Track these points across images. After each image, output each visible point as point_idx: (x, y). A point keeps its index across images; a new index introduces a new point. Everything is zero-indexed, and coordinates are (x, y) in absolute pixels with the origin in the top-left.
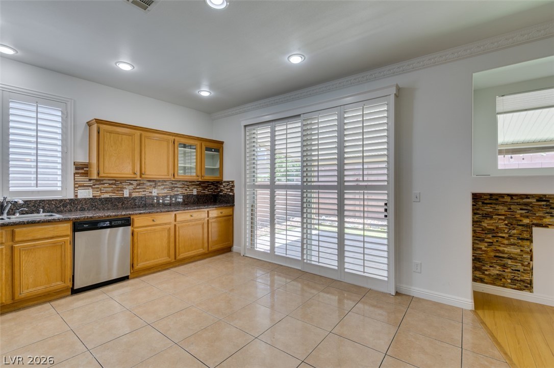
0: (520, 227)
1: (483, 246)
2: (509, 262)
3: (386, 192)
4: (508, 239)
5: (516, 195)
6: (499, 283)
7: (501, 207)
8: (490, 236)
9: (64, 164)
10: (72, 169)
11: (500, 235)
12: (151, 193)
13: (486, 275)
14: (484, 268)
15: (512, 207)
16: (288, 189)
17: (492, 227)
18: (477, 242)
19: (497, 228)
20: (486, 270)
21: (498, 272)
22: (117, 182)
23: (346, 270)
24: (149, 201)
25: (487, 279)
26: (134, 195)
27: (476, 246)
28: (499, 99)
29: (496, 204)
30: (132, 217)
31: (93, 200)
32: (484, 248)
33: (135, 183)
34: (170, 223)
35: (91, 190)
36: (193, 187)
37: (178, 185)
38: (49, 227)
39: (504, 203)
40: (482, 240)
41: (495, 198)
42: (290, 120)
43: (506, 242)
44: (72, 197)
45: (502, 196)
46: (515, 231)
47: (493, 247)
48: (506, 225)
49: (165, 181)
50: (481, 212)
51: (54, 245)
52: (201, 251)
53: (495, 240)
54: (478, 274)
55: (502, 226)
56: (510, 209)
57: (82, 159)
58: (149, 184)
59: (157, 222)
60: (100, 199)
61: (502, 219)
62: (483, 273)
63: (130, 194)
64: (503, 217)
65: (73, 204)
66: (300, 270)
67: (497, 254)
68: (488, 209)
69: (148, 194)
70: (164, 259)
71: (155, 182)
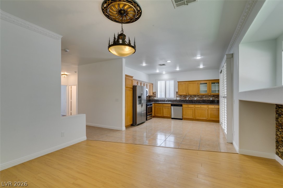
1: (279, 134)
9: (174, 92)
10: (176, 93)
12: (194, 99)
22: (185, 96)
24: (194, 101)
26: (189, 99)
27: (277, 133)
30: (183, 105)
31: (180, 100)
33: (189, 96)
34: (193, 108)
35: (179, 98)
36: (210, 97)
37: (204, 96)
38: (167, 104)
44: (176, 99)
49: (199, 95)
51: (168, 108)
52: (205, 118)
54: (277, 151)
57: (177, 91)
58: (194, 96)
59: (189, 107)
60: (181, 100)
63: (188, 99)
65: (176, 101)
69: (193, 99)
70: (191, 117)
71: (195, 96)
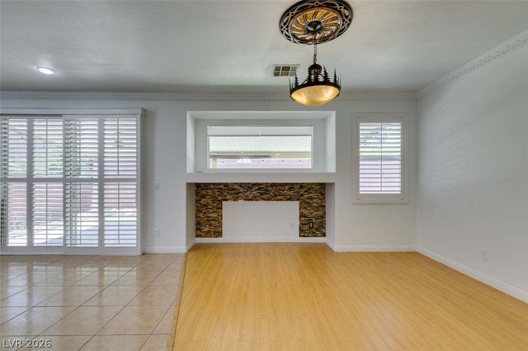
0: (217, 202)
1: (201, 215)
2: (213, 222)
3: (135, 183)
4: (212, 209)
5: (215, 184)
6: (208, 235)
7: (209, 191)
8: (204, 208)
11: (209, 207)
13: (202, 232)
14: (202, 228)
15: (214, 190)
16: (49, 182)
17: (205, 203)
18: (198, 213)
19: (208, 203)
20: (202, 229)
21: (208, 229)
23: (106, 246)
25: (203, 234)
27: (198, 215)
28: (208, 127)
29: (207, 189)
32: (202, 216)
39: (210, 189)
40: (201, 212)
41: (207, 186)
42: (50, 118)
43: (211, 211)
45: (209, 184)
46: (215, 204)
47: (206, 215)
48: (211, 201)
50: (200, 195)
53: (207, 210)
54: (199, 233)
55: (210, 202)
56: (213, 192)
61: (209, 198)
62: (201, 231)
64: (210, 197)
66: (62, 255)
67: (208, 219)
68: (204, 192)
